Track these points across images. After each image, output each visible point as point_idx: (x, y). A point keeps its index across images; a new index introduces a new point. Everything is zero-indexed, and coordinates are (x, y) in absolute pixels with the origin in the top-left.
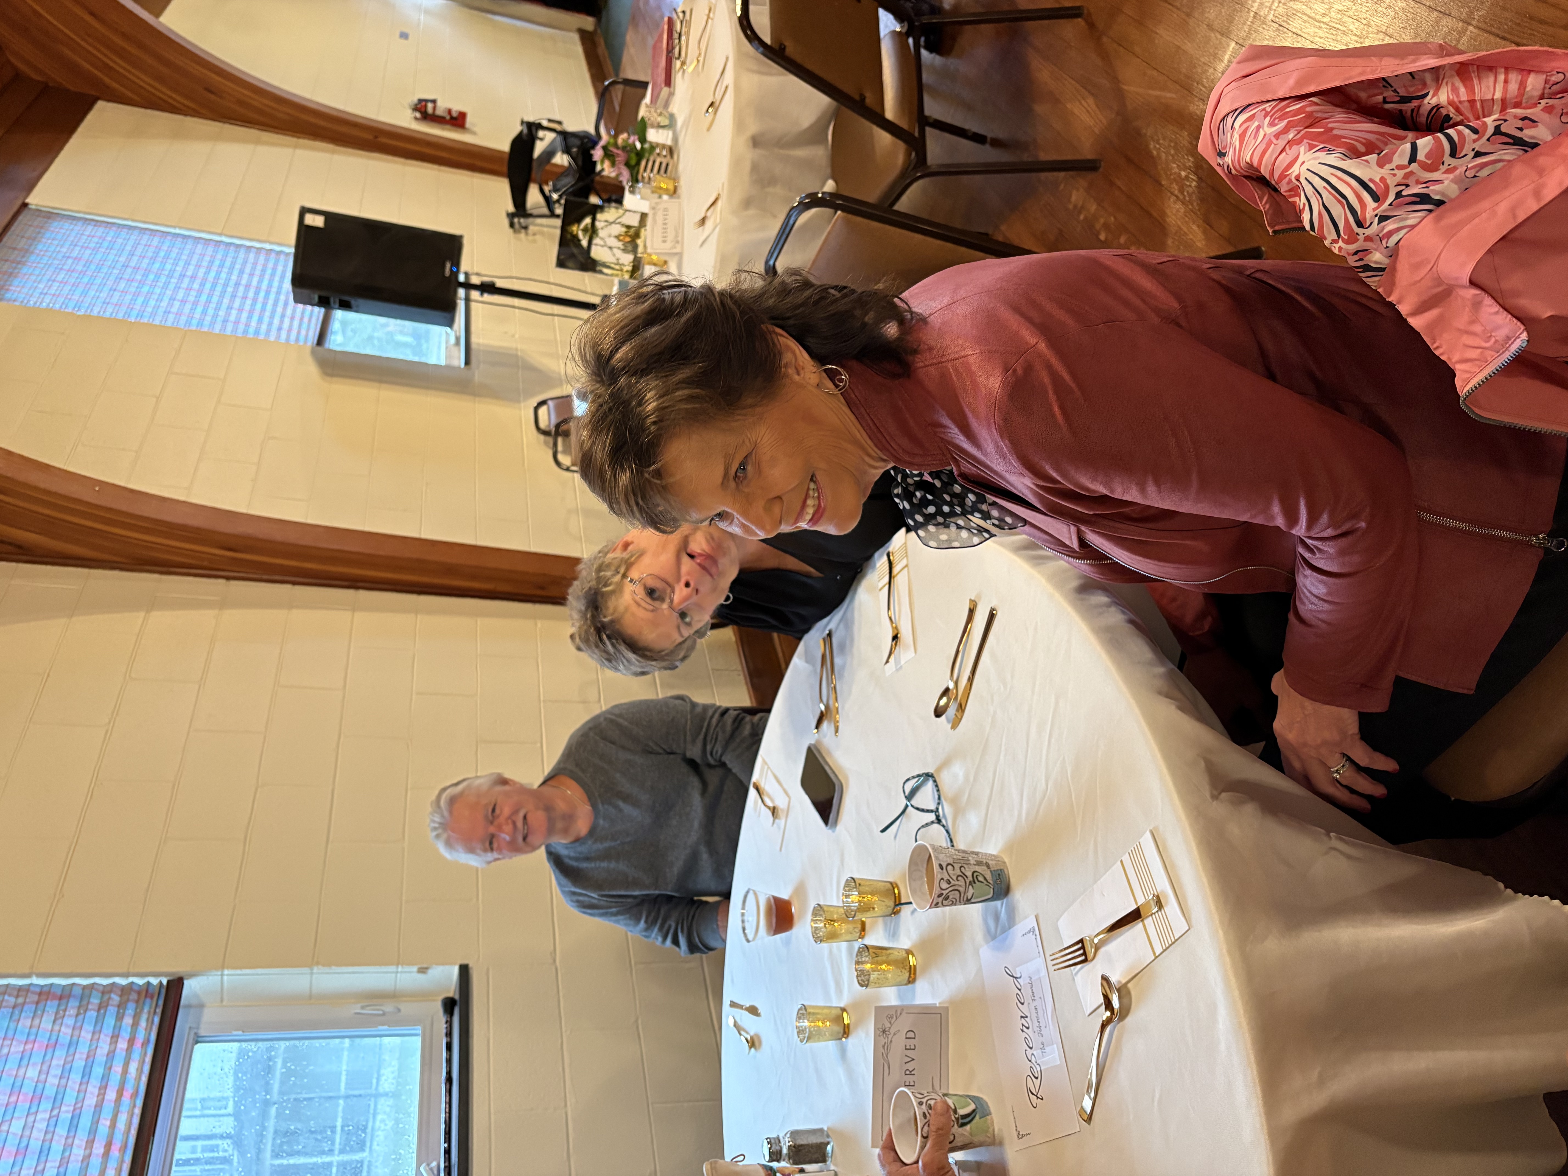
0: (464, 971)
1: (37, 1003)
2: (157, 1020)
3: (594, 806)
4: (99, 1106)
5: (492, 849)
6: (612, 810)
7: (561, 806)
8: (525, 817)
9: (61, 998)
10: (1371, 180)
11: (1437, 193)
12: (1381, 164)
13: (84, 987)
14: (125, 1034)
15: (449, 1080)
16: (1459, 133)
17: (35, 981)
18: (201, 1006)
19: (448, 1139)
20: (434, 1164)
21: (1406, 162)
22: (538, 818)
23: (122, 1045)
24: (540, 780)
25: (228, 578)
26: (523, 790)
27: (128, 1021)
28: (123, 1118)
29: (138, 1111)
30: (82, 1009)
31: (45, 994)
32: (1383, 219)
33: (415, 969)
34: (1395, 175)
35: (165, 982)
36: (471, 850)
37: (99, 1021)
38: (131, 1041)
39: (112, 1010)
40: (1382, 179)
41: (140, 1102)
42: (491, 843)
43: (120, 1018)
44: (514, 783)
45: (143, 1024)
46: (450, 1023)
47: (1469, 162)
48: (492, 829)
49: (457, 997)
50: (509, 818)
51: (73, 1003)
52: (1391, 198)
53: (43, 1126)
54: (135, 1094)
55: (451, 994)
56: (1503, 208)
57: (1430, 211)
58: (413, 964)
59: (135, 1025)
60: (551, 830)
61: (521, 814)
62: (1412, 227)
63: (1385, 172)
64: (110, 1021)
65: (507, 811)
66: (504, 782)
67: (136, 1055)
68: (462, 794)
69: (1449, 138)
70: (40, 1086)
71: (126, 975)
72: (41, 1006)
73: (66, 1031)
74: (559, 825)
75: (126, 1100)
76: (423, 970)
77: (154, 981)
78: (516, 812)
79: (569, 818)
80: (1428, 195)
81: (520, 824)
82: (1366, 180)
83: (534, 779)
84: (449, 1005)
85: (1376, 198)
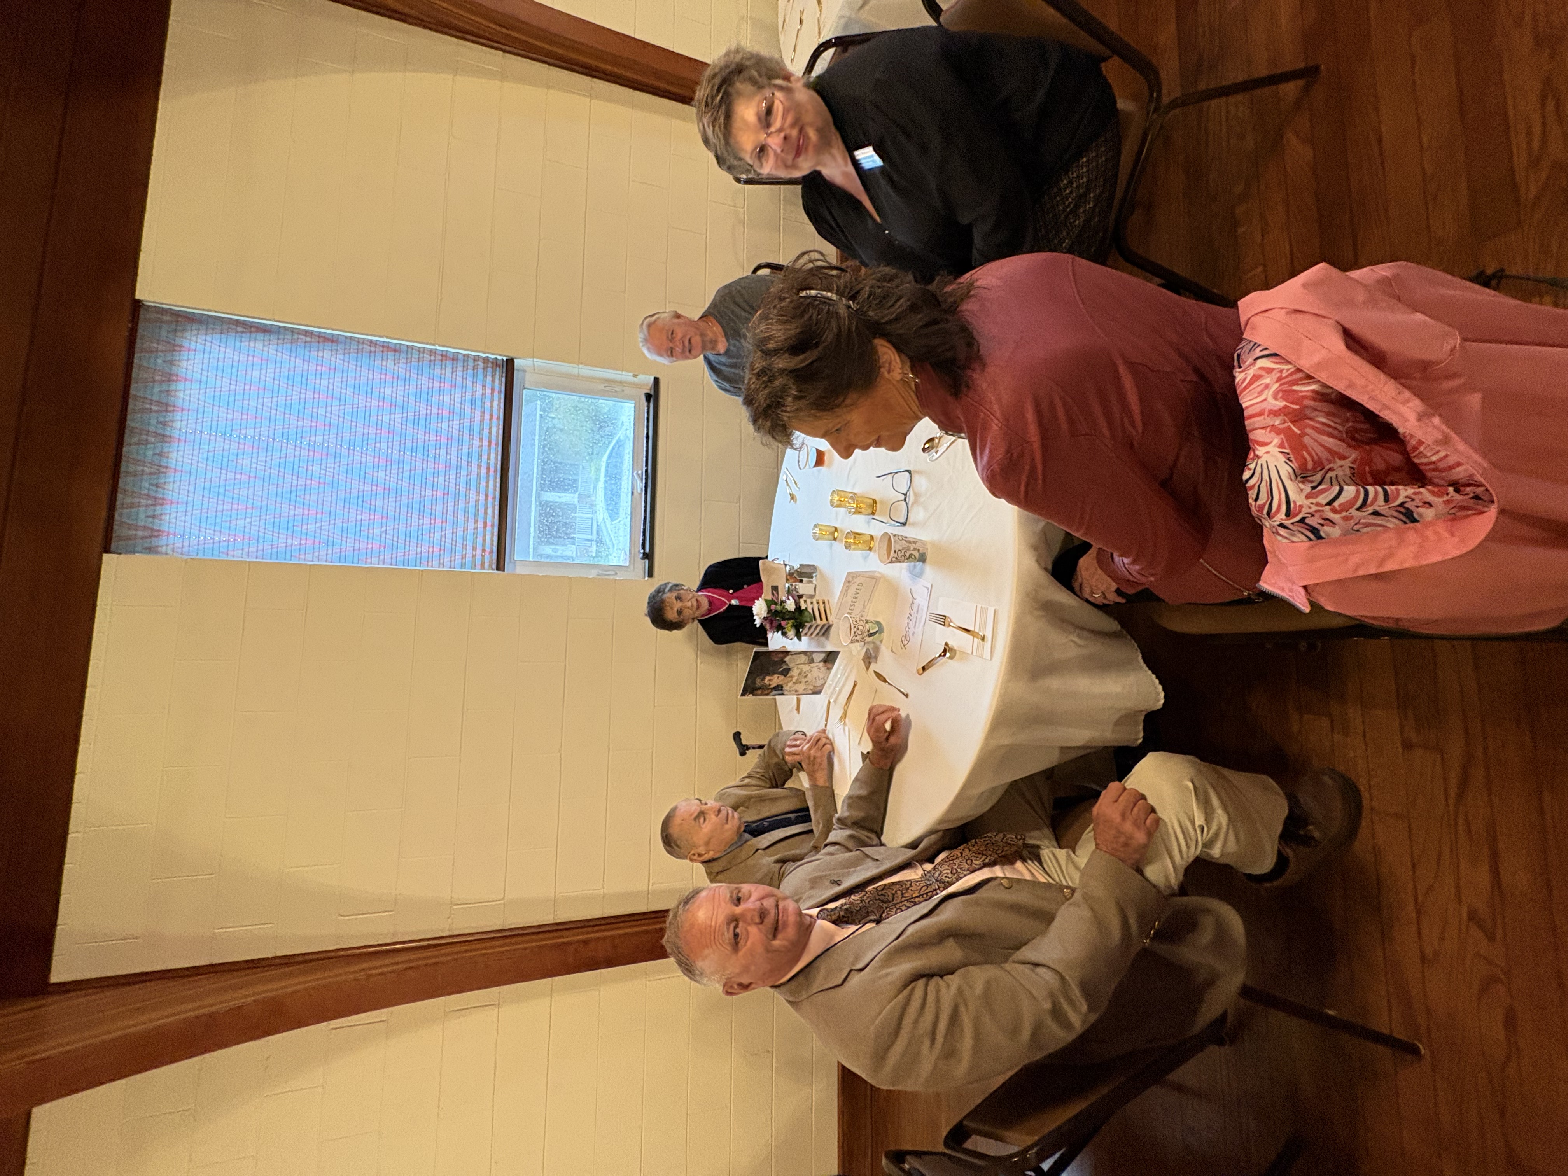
0: (656, 380)
1: (442, 360)
2: (504, 379)
3: (728, 340)
4: (482, 421)
5: (672, 356)
6: (737, 343)
7: (710, 335)
8: (690, 340)
9: (453, 359)
10: (1295, 502)
11: (1325, 532)
12: (1308, 497)
13: (464, 355)
14: (489, 386)
15: (648, 437)
16: (1376, 492)
17: (438, 347)
18: (524, 371)
19: (647, 465)
20: (640, 472)
21: (1324, 502)
22: (697, 340)
23: (488, 391)
24: (700, 315)
25: (505, 51)
26: (690, 323)
27: (489, 378)
28: (494, 430)
29: (501, 427)
30: (465, 368)
31: (444, 356)
32: (1282, 526)
33: (631, 374)
34: (1310, 508)
35: (505, 359)
36: (661, 355)
37: (474, 375)
38: (493, 389)
39: (480, 371)
40: (1301, 507)
41: (501, 423)
42: (672, 352)
43: (485, 376)
44: (685, 317)
45: (497, 381)
46: (648, 407)
47: (1364, 518)
48: (671, 345)
49: (652, 393)
50: (681, 338)
51: (460, 364)
52: (1298, 518)
53: (457, 427)
54: (498, 418)
55: (648, 391)
56: (1355, 559)
57: (1311, 540)
58: (630, 372)
59: (493, 381)
60: (704, 348)
61: (688, 337)
62: (1293, 542)
63: (1307, 502)
64: (480, 376)
65: (679, 336)
66: (678, 316)
67: (496, 398)
68: (655, 322)
69: (1367, 493)
70: (452, 407)
71: (485, 353)
72: (444, 362)
73: (459, 379)
74: (709, 345)
75: (494, 421)
76: (635, 376)
77: (500, 358)
78: (684, 336)
79: (714, 342)
80: (1318, 531)
81: (687, 343)
82: (1291, 501)
83: (696, 315)
84: (648, 397)
85: (1288, 514)
